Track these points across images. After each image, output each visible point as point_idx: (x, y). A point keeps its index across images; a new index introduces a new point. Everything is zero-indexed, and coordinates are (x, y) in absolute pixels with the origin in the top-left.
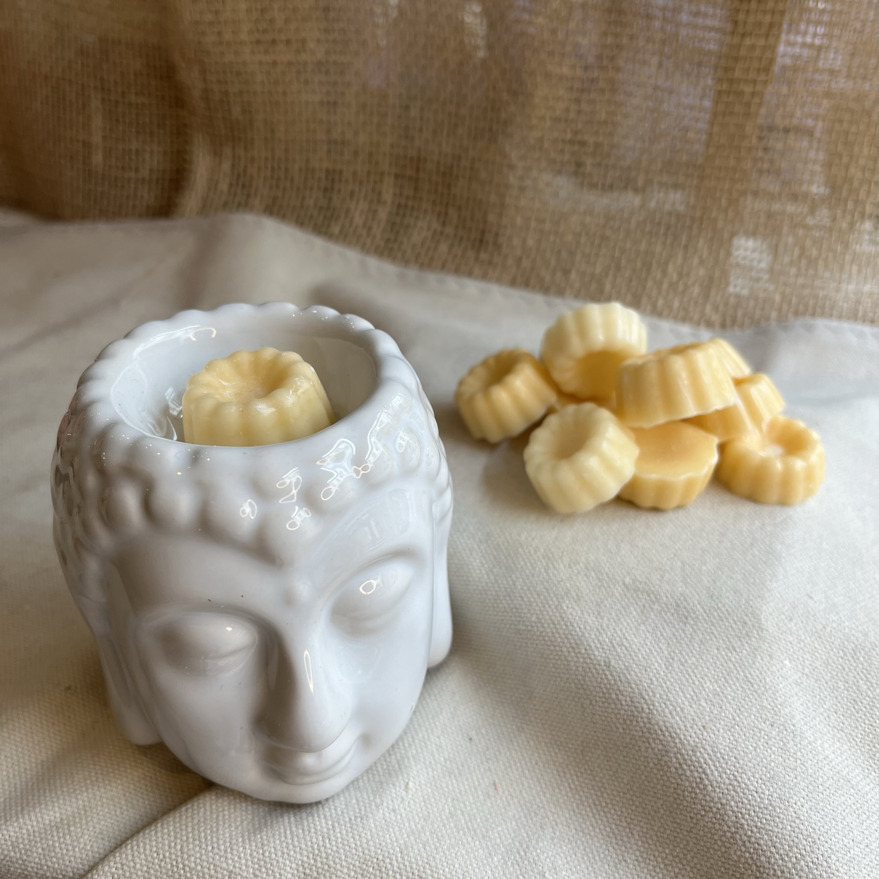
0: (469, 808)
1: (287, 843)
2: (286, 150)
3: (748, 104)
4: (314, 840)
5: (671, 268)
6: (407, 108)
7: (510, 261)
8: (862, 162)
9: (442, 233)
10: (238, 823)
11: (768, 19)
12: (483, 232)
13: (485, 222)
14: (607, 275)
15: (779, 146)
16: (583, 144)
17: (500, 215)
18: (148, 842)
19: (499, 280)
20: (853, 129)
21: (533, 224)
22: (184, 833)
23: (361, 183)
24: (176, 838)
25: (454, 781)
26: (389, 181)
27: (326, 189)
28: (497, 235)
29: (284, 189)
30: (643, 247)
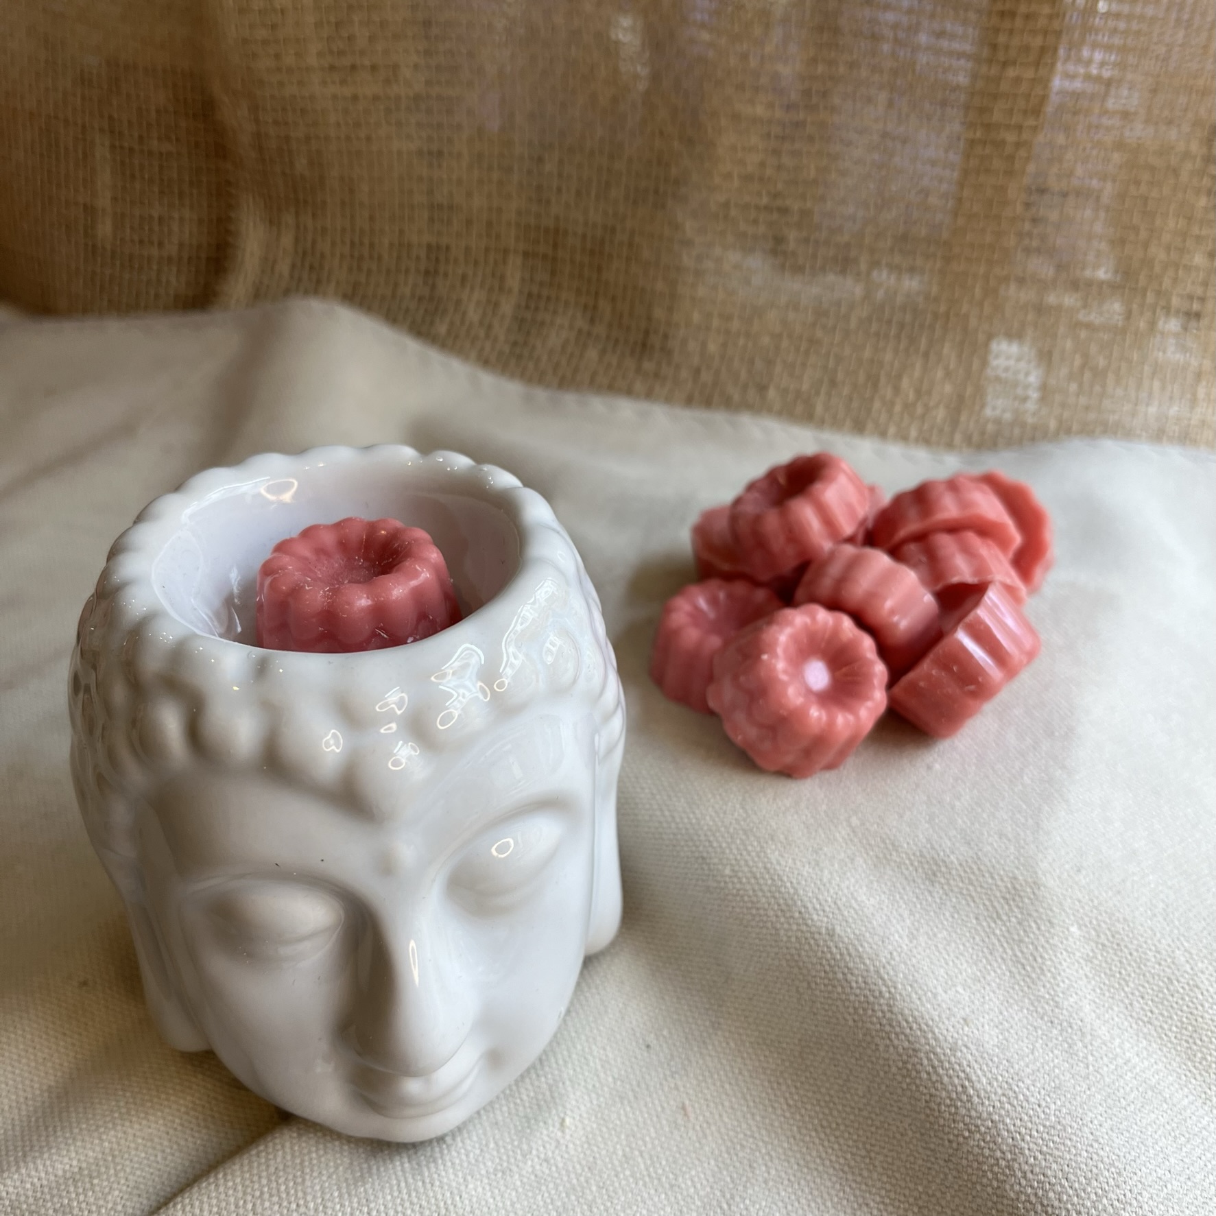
0: (649, 1146)
1: (402, 1200)
2: (372, 218)
3: (1011, 158)
4: (440, 1197)
5: (905, 383)
6: (540, 160)
7: (684, 374)
8: (1166, 238)
9: (589, 334)
10: (332, 1170)
11: (1038, 41)
12: (647, 333)
13: (649, 319)
14: (818, 393)
15: (1054, 216)
16: (784, 211)
17: (670, 309)
18: (205, 1199)
19: (668, 400)
20: (1154, 194)
21: (715, 322)
22: (256, 1186)
23: (476, 263)
24: (245, 1193)
25: (628, 1109)
26: (515, 261)
27: (427, 273)
28: (666, 337)
29: (369, 271)
30: (867, 354)
